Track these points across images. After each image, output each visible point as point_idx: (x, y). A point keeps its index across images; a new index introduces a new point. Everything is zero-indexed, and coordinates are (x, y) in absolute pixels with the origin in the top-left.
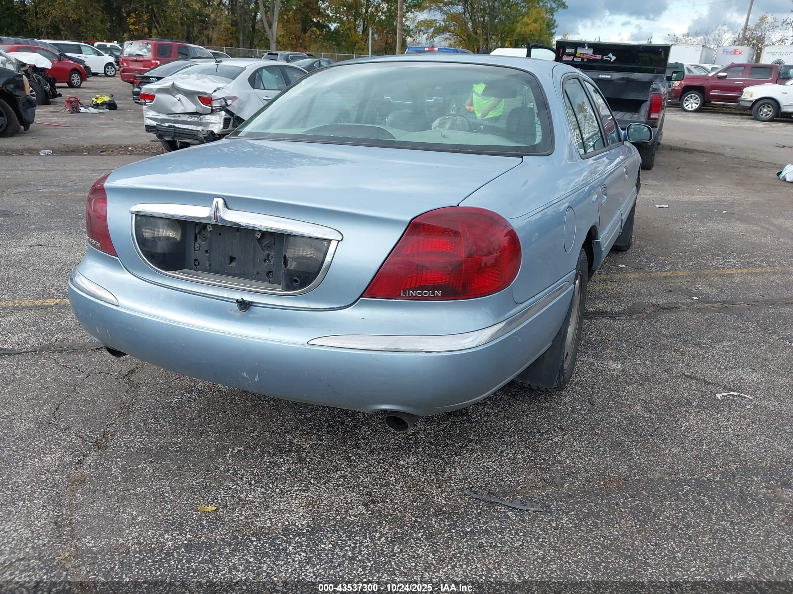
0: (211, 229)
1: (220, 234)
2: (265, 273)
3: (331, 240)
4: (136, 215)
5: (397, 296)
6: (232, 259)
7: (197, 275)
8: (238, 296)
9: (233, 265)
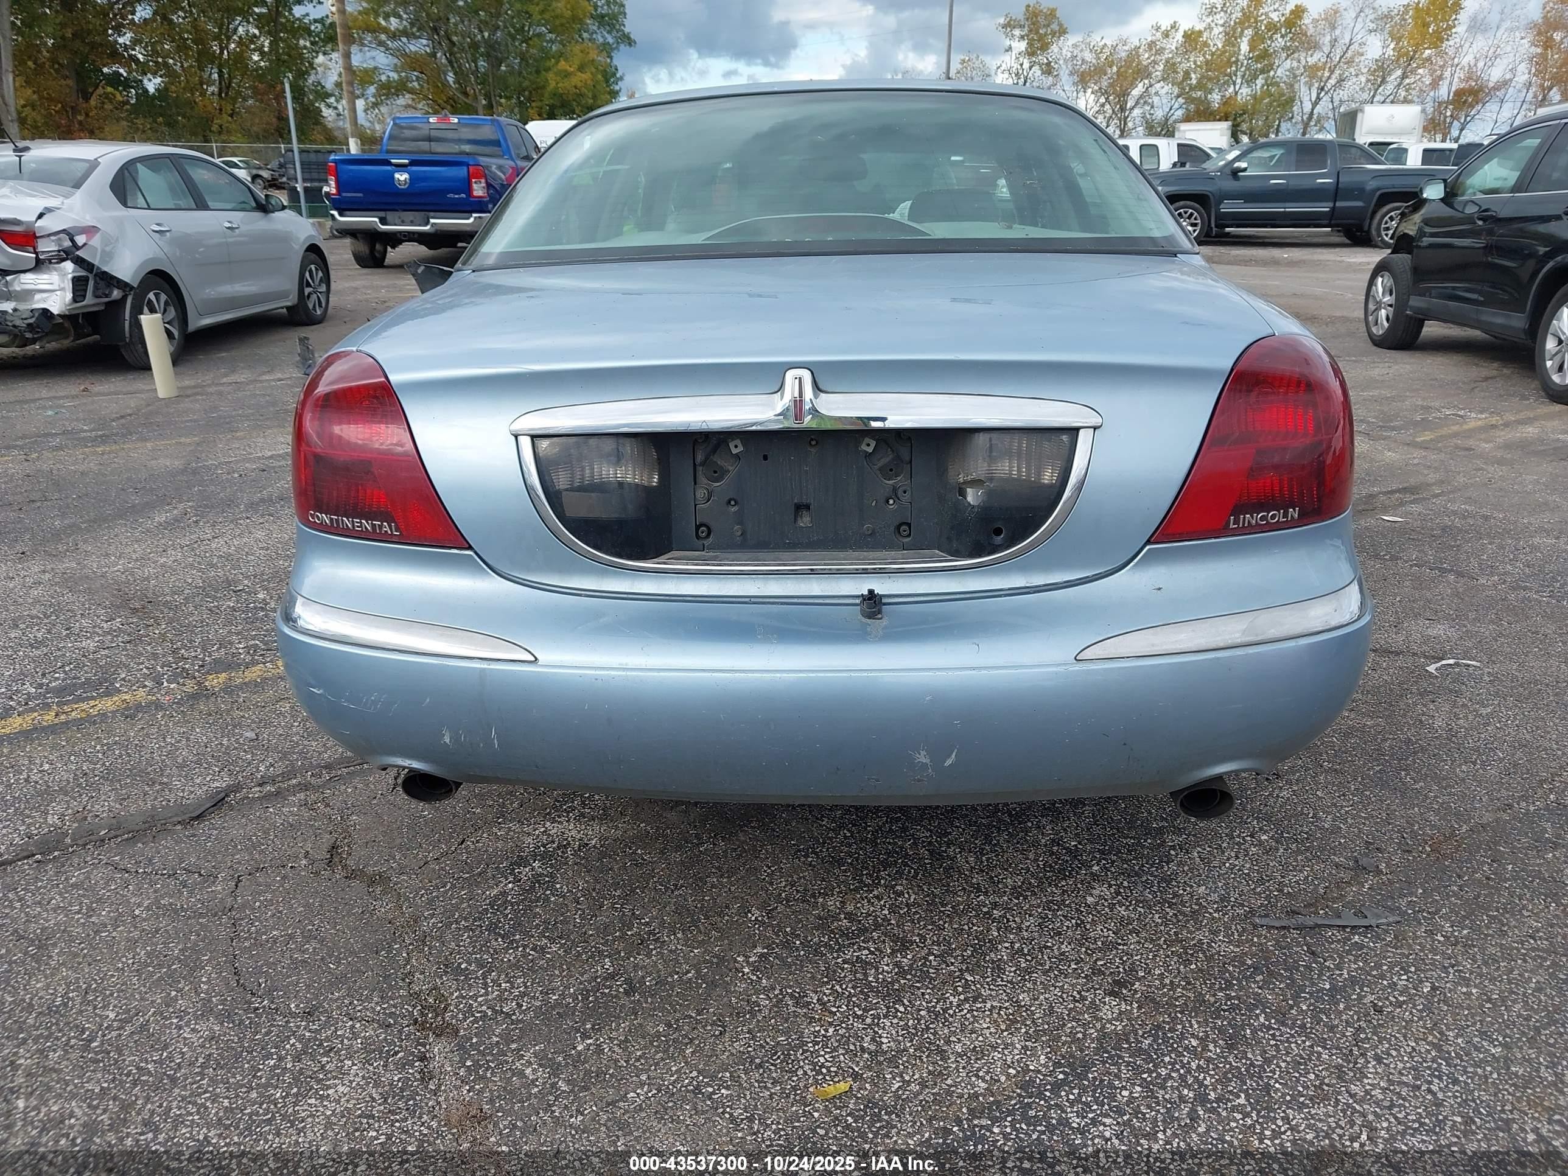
0: (740, 449)
1: (765, 458)
2: (892, 528)
3: (1076, 430)
4: (534, 437)
5: (1221, 531)
6: (801, 508)
7: (715, 558)
8: (860, 587)
9: (805, 521)
